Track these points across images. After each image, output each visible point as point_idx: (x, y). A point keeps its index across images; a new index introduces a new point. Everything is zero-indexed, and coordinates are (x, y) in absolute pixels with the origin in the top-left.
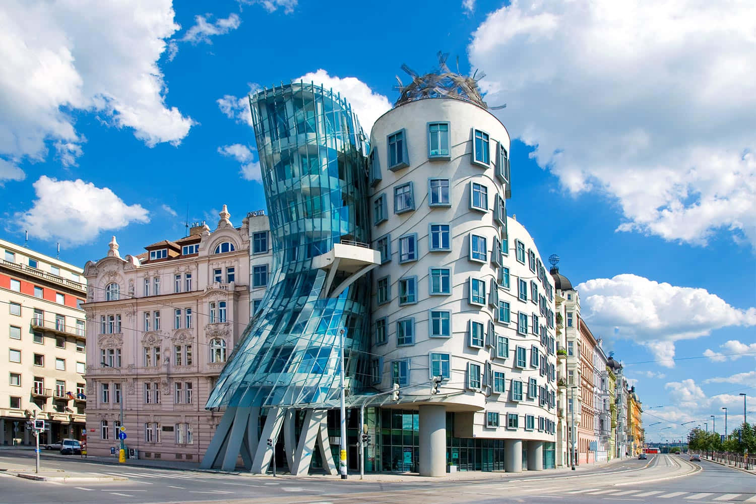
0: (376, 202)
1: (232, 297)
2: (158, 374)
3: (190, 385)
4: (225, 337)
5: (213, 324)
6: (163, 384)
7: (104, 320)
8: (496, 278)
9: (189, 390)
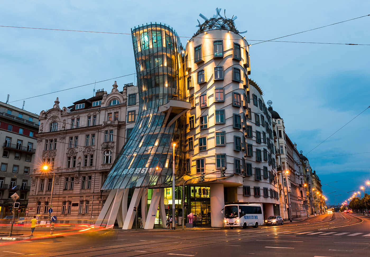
0: (188, 79)
1: (116, 128)
2: (74, 172)
3: (90, 178)
4: (111, 149)
5: (106, 143)
6: (75, 177)
7: (47, 142)
8: (245, 114)
9: (89, 180)
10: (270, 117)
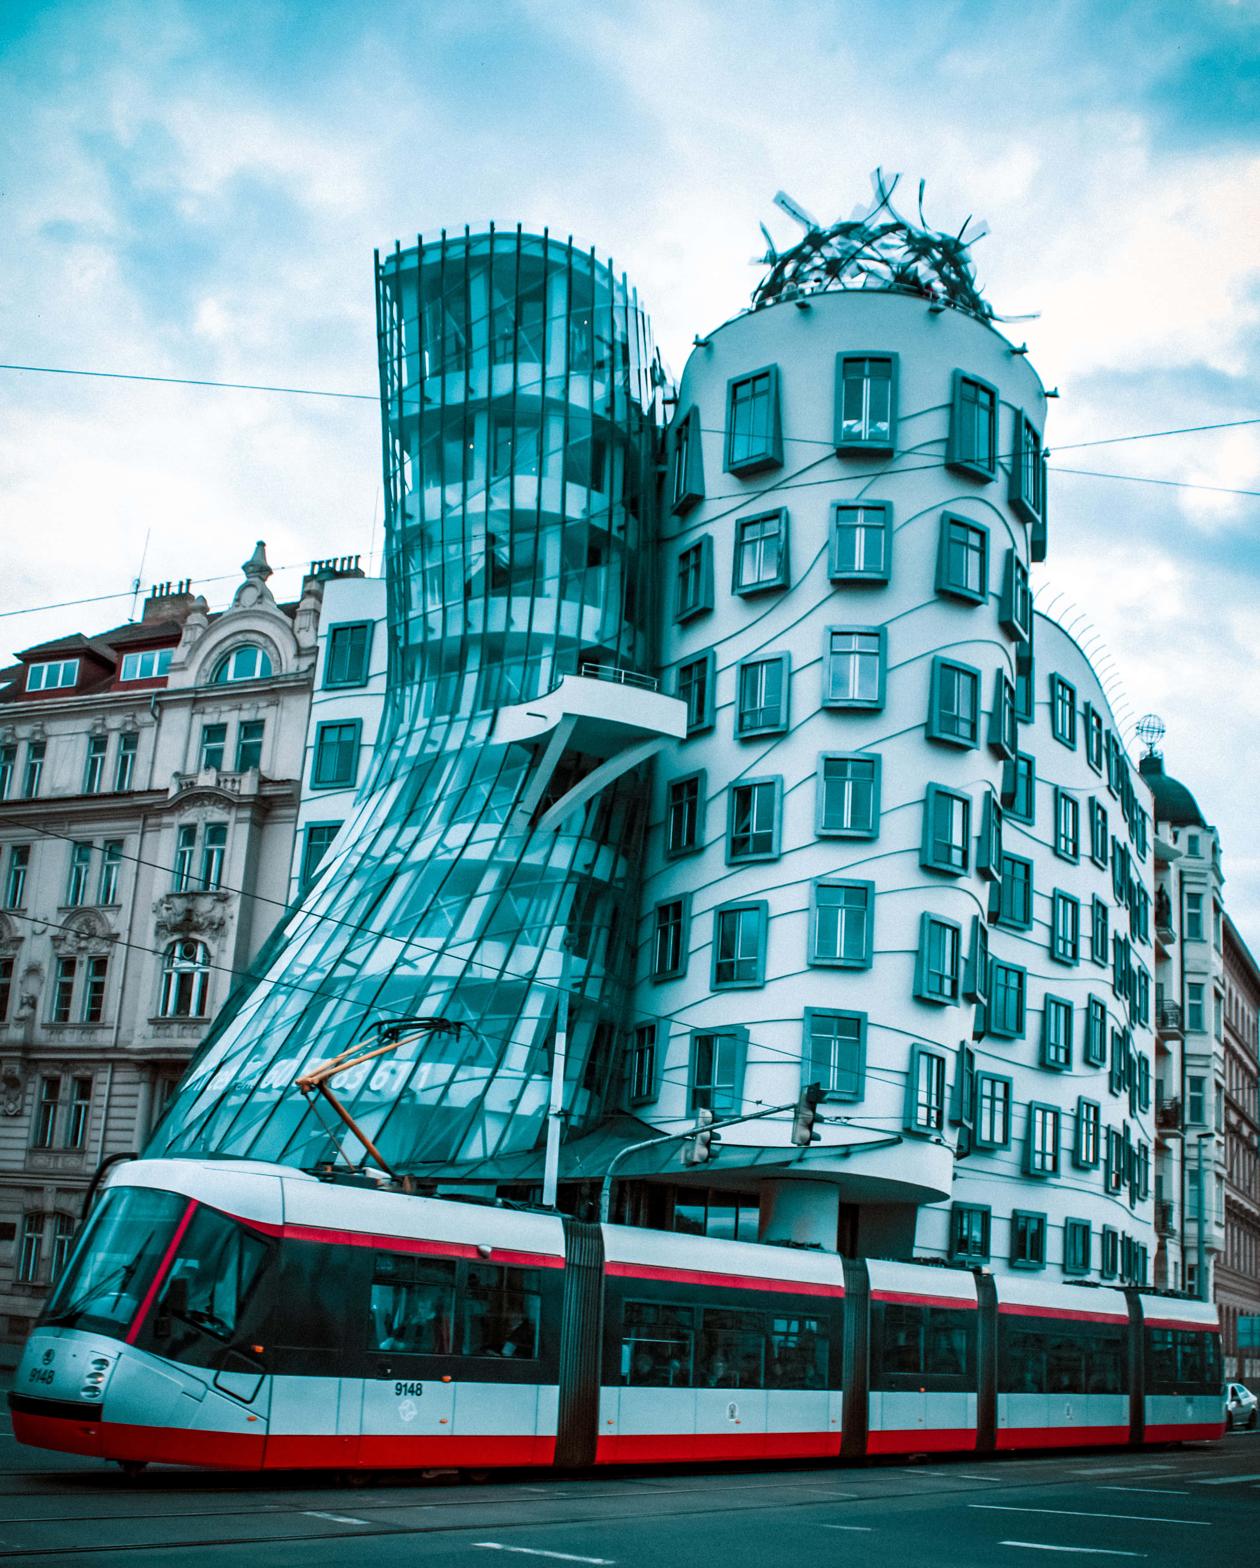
0: (684, 557)
1: (246, 814)
3: (85, 1088)
4: (211, 938)
5: (181, 897)
8: (999, 790)
9: (79, 1102)
10: (1144, 815)
